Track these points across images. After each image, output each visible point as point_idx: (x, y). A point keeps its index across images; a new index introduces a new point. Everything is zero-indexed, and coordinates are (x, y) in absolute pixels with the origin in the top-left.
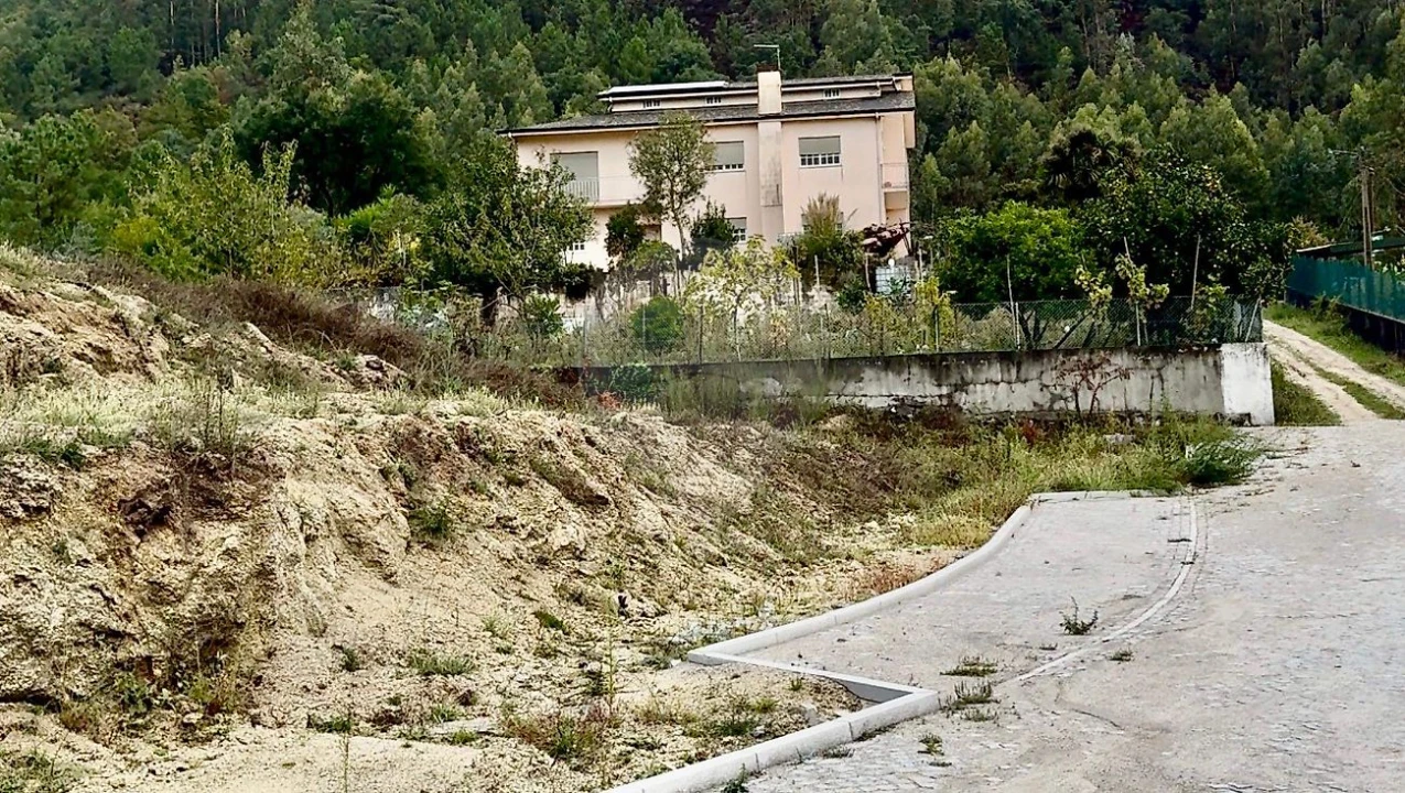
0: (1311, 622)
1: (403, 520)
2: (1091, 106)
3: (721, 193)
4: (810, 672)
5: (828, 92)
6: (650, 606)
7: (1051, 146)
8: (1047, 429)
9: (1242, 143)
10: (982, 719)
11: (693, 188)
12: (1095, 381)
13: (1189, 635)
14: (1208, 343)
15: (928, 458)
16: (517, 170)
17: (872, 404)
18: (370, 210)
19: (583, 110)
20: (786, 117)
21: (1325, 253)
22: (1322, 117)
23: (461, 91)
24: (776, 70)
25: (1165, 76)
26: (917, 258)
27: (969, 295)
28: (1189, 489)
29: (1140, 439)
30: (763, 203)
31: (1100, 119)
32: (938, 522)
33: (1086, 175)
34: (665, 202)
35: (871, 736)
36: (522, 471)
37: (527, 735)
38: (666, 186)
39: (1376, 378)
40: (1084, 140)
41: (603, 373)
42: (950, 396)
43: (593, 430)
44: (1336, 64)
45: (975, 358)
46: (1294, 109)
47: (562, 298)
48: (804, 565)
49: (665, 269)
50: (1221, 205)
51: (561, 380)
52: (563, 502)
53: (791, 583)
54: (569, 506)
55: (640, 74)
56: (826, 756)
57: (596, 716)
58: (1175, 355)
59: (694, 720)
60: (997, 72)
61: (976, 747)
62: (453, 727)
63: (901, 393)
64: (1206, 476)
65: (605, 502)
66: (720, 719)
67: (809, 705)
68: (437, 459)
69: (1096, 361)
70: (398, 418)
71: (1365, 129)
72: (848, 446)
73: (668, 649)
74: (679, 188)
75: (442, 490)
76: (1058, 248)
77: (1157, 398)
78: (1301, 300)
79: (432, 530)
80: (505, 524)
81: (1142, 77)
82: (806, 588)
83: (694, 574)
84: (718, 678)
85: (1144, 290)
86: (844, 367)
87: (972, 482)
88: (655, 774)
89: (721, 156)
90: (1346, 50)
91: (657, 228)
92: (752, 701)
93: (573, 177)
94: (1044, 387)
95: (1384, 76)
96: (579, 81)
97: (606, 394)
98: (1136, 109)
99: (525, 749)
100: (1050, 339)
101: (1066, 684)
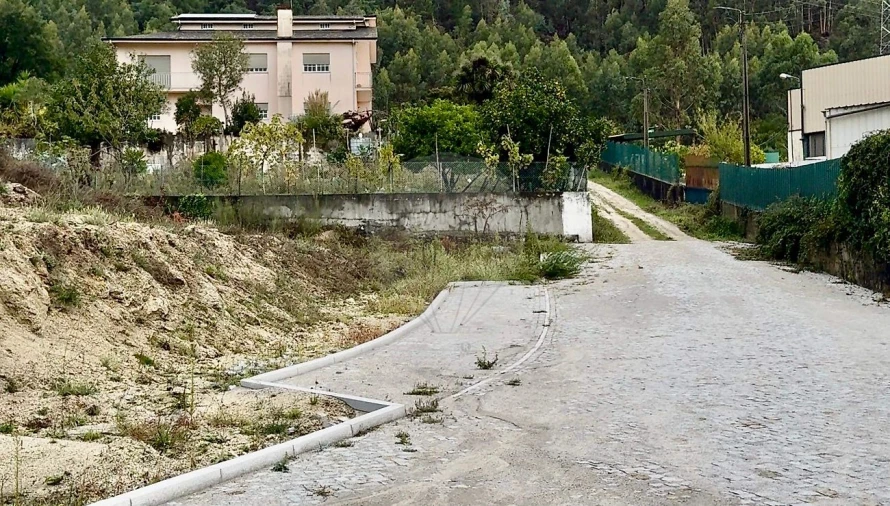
0: (624, 362)
1: (45, 293)
2: (484, 43)
3: (253, 87)
4: (321, 393)
5: (322, 25)
6: (211, 351)
7: (461, 66)
8: (459, 242)
9: (573, 70)
10: (433, 422)
11: (234, 82)
12: (487, 213)
13: (552, 369)
14: (556, 192)
15: (384, 259)
16: (116, 65)
17: (348, 224)
18: (13, 87)
19: (159, 28)
20: (296, 39)
21: (621, 139)
22: (620, 57)
23: (75, 11)
24: (289, 8)
25: (528, 27)
26: (377, 133)
27: (409, 154)
28: (544, 280)
29: (514, 250)
30: (279, 94)
31: (489, 51)
32: (391, 299)
33: (481, 86)
34: (215, 91)
35: (364, 433)
36: (127, 261)
37: (137, 434)
38: (216, 80)
39: (650, 215)
40: (482, 63)
41: (175, 200)
42: (398, 220)
43: (173, 236)
44: (628, 25)
45: (413, 197)
46: (603, 51)
47: (145, 149)
48: (309, 325)
49: (214, 134)
50: (565, 107)
51: (146, 204)
52: (154, 282)
53: (302, 337)
54: (158, 285)
55: (196, 6)
56: (337, 446)
57: (180, 422)
58: (536, 198)
59: (247, 424)
60: (426, 18)
61: (431, 440)
62: (85, 429)
63: (367, 218)
64: (554, 273)
65: (183, 283)
66: (265, 423)
67: (322, 413)
68: (70, 252)
69: (488, 201)
70: (42, 225)
71: (644, 65)
72: (335, 250)
73: (227, 378)
74: (225, 82)
75: (72, 274)
76: (467, 130)
77: (524, 224)
78: (607, 168)
79: (65, 300)
80: (115, 297)
81: (514, 28)
82: (312, 340)
83: (239, 330)
84: (263, 397)
85: (518, 158)
86: (334, 200)
87: (413, 274)
88: (224, 460)
89: (253, 62)
90: (634, 17)
91: (209, 108)
92: (286, 412)
93: (154, 71)
94: (456, 216)
95: (656, 34)
96: (156, 9)
97: (177, 214)
98: (510, 46)
99: (137, 444)
100: (459, 187)
101: (482, 400)
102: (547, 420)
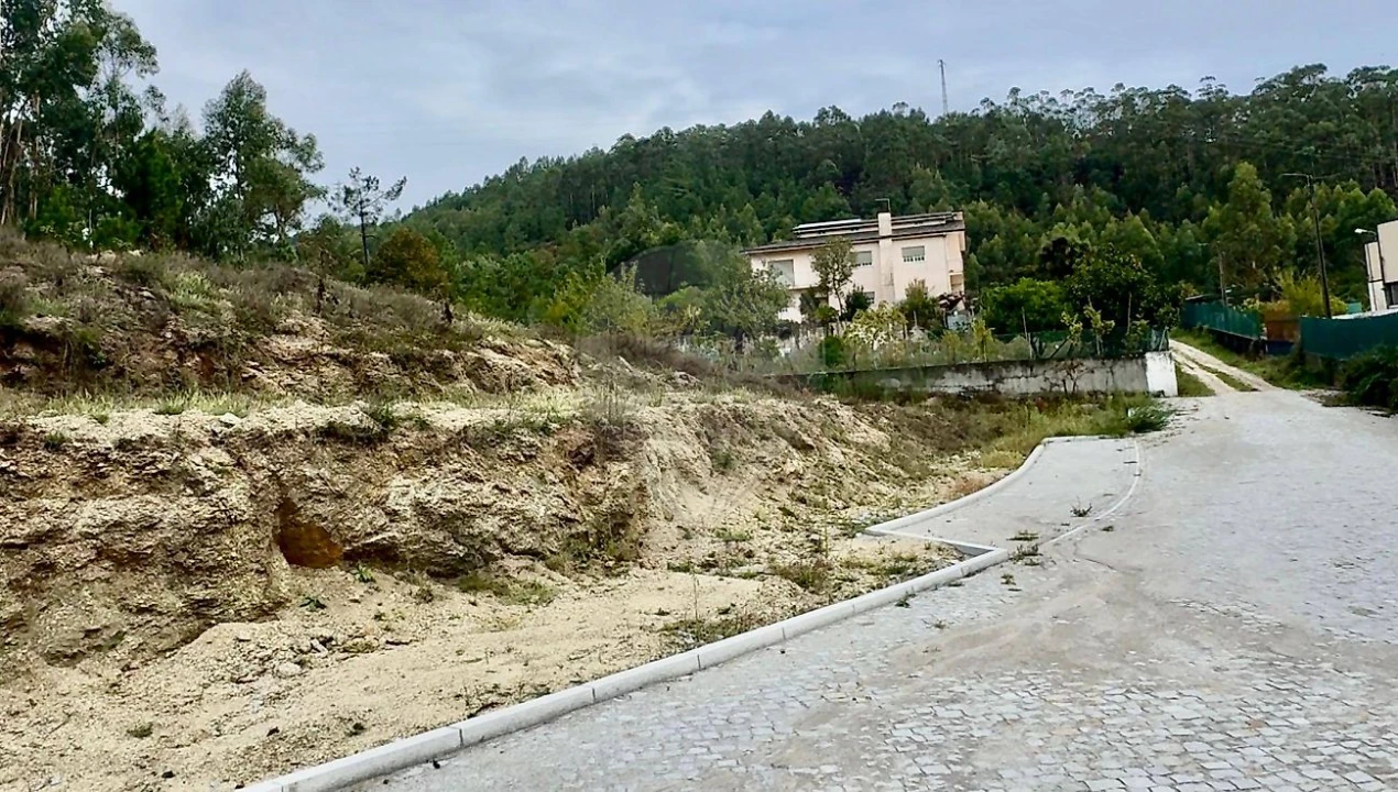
0: (1213, 507)
1: (708, 459)
2: (1062, 224)
3: (861, 279)
4: (935, 541)
5: (916, 223)
6: (840, 504)
7: (1042, 246)
8: (1050, 402)
9: (1148, 241)
10: (1035, 564)
11: (846, 277)
12: (1075, 376)
13: (1144, 516)
14: (1138, 353)
15: (984, 419)
16: (752, 271)
17: (950, 391)
18: (675, 294)
19: (783, 238)
20: (895, 237)
21: (1199, 300)
22: (1191, 225)
23: (718, 230)
24: (887, 211)
25: (1102, 206)
26: (970, 310)
27: (1002, 331)
28: (1133, 433)
29: (1102, 407)
30: (883, 283)
31: (1067, 230)
32: (992, 455)
33: (1063, 262)
34: (830, 285)
35: (974, 574)
36: (769, 432)
37: (785, 574)
38: (831, 276)
39: (1234, 369)
40: (1061, 243)
41: (803, 378)
42: (993, 385)
43: (803, 409)
44: (1199, 196)
45: (1007, 364)
46: (1177, 222)
47: (777, 337)
48: (920, 479)
49: (832, 321)
50: (1141, 277)
51: (780, 382)
52: (790, 448)
53: (914, 490)
54: (793, 450)
55: (812, 216)
56: (950, 586)
57: (819, 564)
58: (1119, 359)
59: (872, 566)
60: (1009, 207)
61: (1033, 580)
62: (744, 570)
63: (966, 385)
64: (1143, 426)
65: (811, 447)
66: (887, 565)
67: (935, 557)
68: (724, 426)
69: (1075, 364)
70: (703, 405)
71: (1217, 231)
72: (940, 414)
73: (854, 526)
74: (837, 277)
75: (727, 444)
76: (1052, 303)
77: (1111, 383)
78: (1188, 328)
79: (723, 465)
80: (760, 460)
81: (1090, 209)
82: (924, 493)
83: (863, 486)
84: (883, 543)
85: (1100, 324)
86: (936, 371)
87: (1010, 432)
88: (856, 596)
89: (860, 258)
90: (1203, 188)
91: (827, 299)
92: (904, 556)
93: (781, 273)
94: (1046, 379)
95: (1227, 201)
96: (780, 222)
97: (805, 389)
98: (1086, 224)
99: (785, 582)
100: (1048, 353)
101: (1079, 545)
102: (1141, 563)
